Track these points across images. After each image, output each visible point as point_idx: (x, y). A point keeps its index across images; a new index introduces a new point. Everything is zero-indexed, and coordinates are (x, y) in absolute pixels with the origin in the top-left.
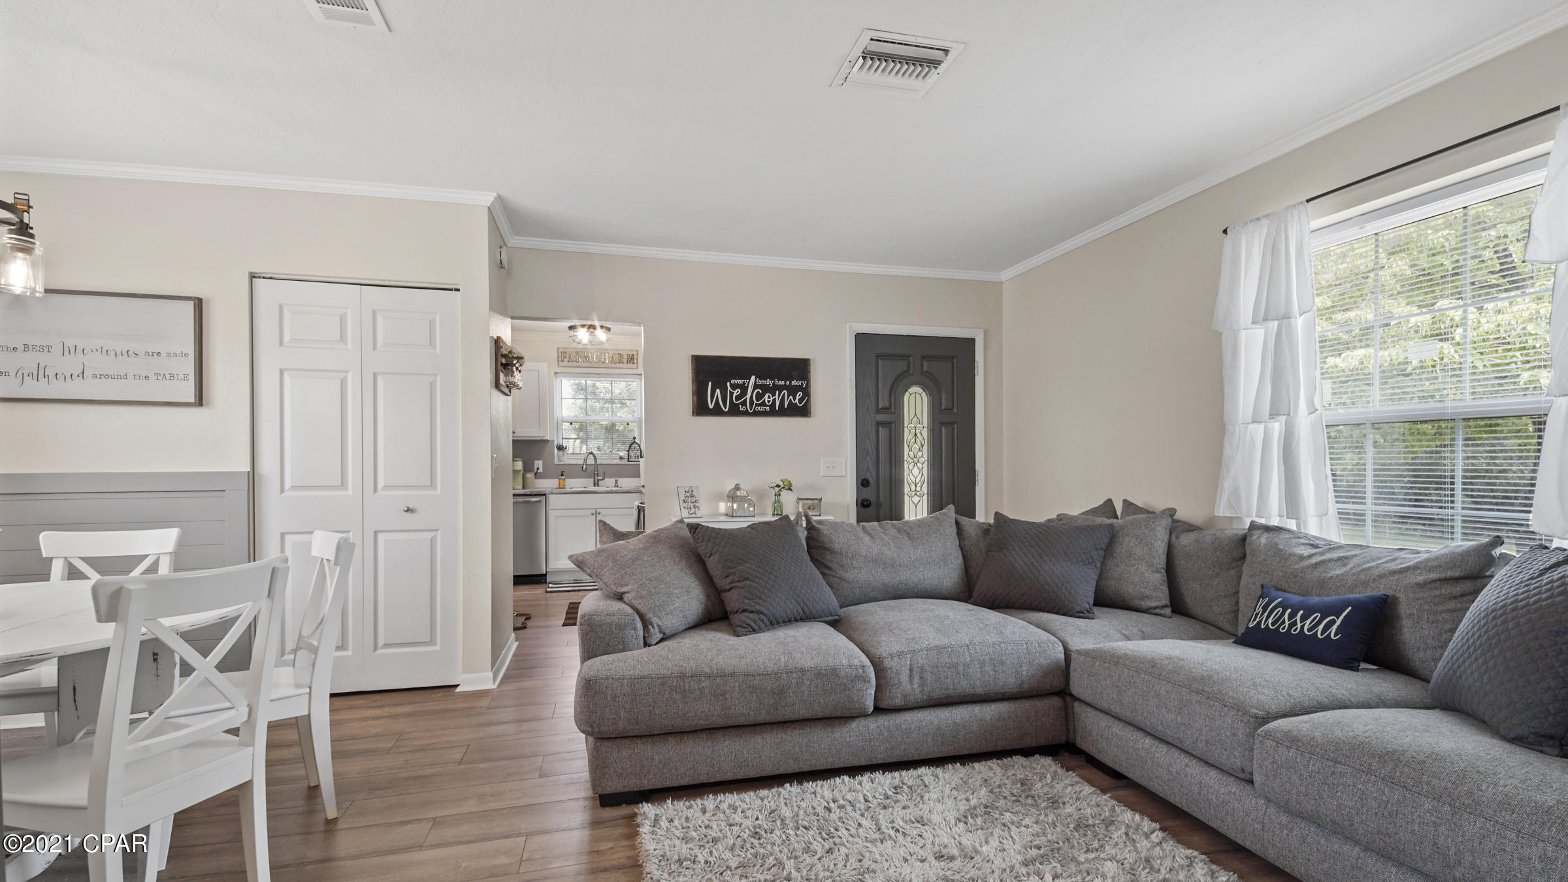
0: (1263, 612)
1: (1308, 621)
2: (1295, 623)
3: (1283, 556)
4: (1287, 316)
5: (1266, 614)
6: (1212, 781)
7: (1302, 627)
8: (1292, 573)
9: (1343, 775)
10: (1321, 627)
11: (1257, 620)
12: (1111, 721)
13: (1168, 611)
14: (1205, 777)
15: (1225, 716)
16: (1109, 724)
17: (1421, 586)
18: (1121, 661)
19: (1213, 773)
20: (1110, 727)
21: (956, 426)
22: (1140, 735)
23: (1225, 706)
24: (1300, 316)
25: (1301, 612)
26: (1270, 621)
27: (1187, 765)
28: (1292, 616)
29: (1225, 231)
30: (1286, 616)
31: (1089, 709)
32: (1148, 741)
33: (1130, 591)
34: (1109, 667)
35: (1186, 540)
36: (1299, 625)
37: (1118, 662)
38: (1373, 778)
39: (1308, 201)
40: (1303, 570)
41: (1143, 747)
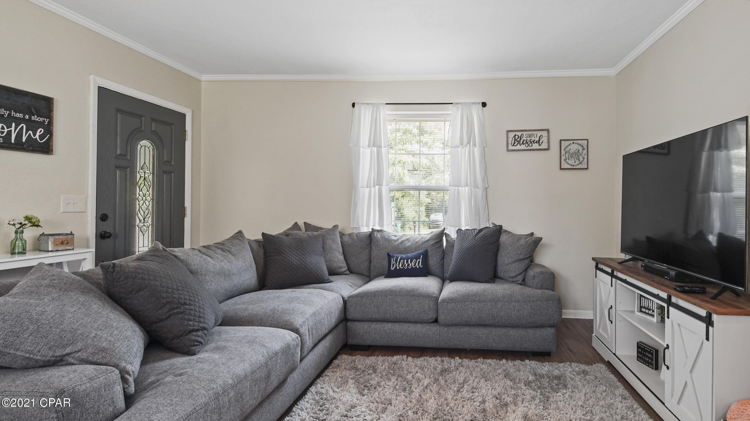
0: (396, 263)
1: (413, 263)
2: (409, 265)
3: (388, 240)
4: (380, 147)
5: (398, 263)
6: (420, 328)
7: (412, 265)
8: (395, 247)
9: (468, 305)
10: (417, 264)
11: (395, 266)
12: (369, 324)
13: (348, 272)
14: (416, 328)
15: (425, 301)
16: (369, 326)
17: (433, 245)
18: (376, 294)
19: (419, 325)
20: (370, 327)
21: (173, 174)
22: (385, 324)
23: (424, 297)
24: (384, 147)
25: (409, 260)
26: (400, 265)
27: (408, 327)
28: (407, 262)
29: (353, 105)
30: (405, 262)
31: (356, 323)
32: (390, 325)
33: (335, 266)
34: (371, 299)
35: (346, 239)
36: (411, 265)
37: (375, 295)
38: (476, 302)
39: (386, 104)
40: (398, 245)
41: (388, 328)
